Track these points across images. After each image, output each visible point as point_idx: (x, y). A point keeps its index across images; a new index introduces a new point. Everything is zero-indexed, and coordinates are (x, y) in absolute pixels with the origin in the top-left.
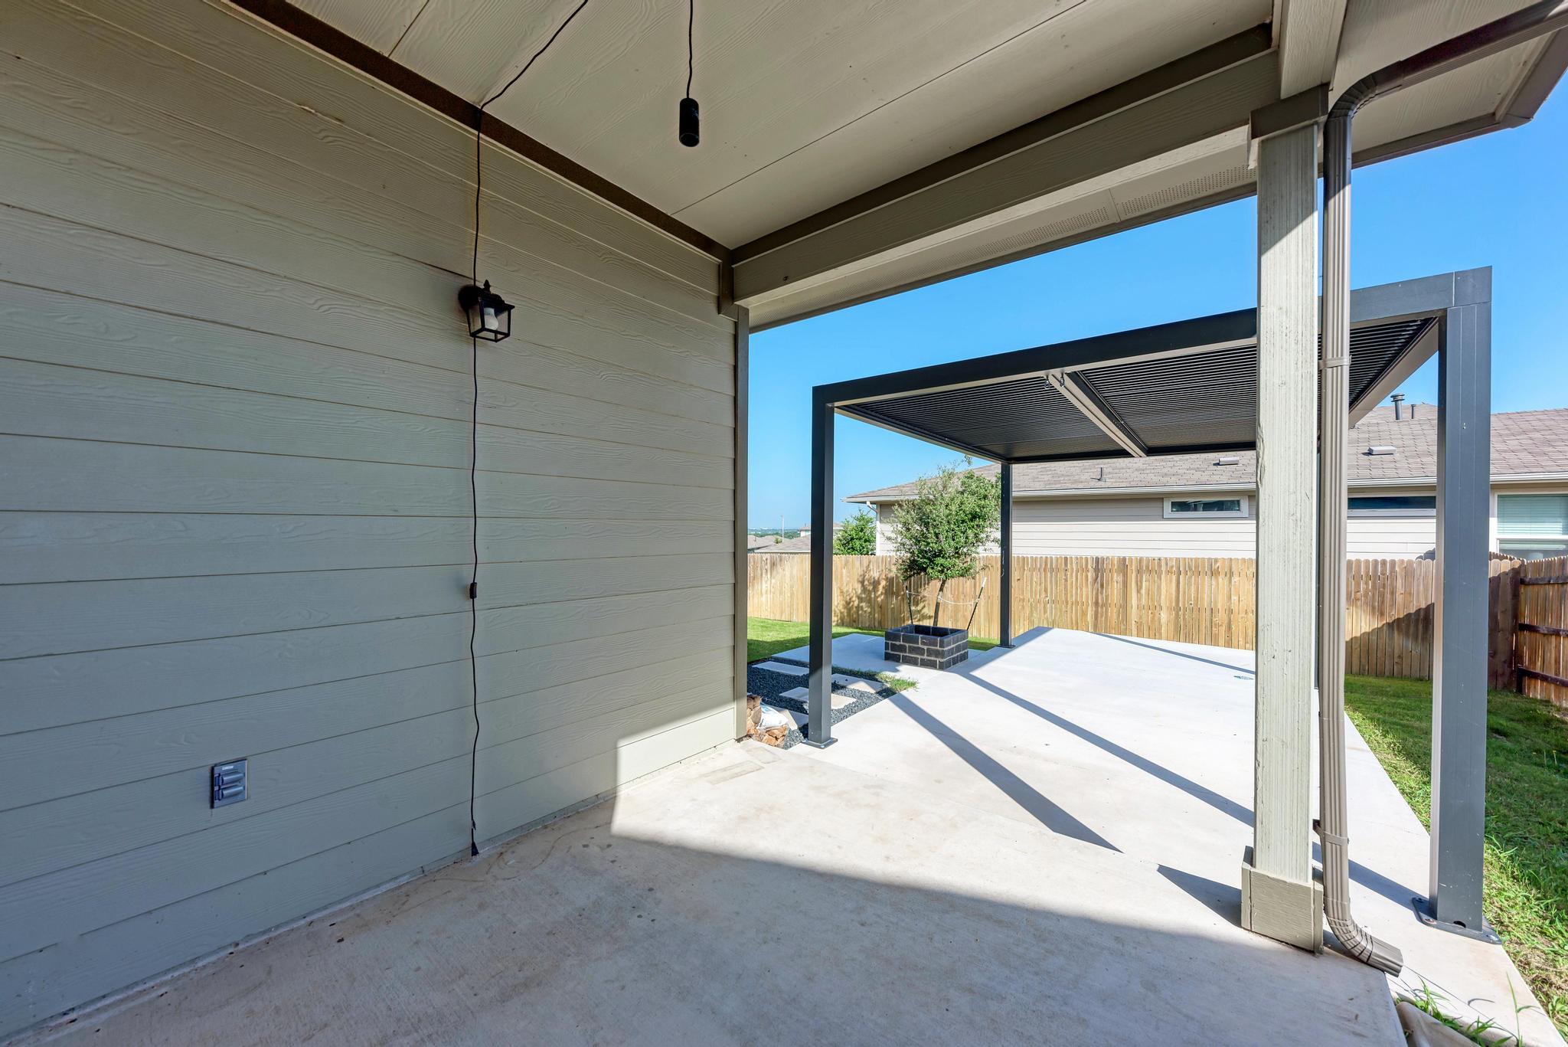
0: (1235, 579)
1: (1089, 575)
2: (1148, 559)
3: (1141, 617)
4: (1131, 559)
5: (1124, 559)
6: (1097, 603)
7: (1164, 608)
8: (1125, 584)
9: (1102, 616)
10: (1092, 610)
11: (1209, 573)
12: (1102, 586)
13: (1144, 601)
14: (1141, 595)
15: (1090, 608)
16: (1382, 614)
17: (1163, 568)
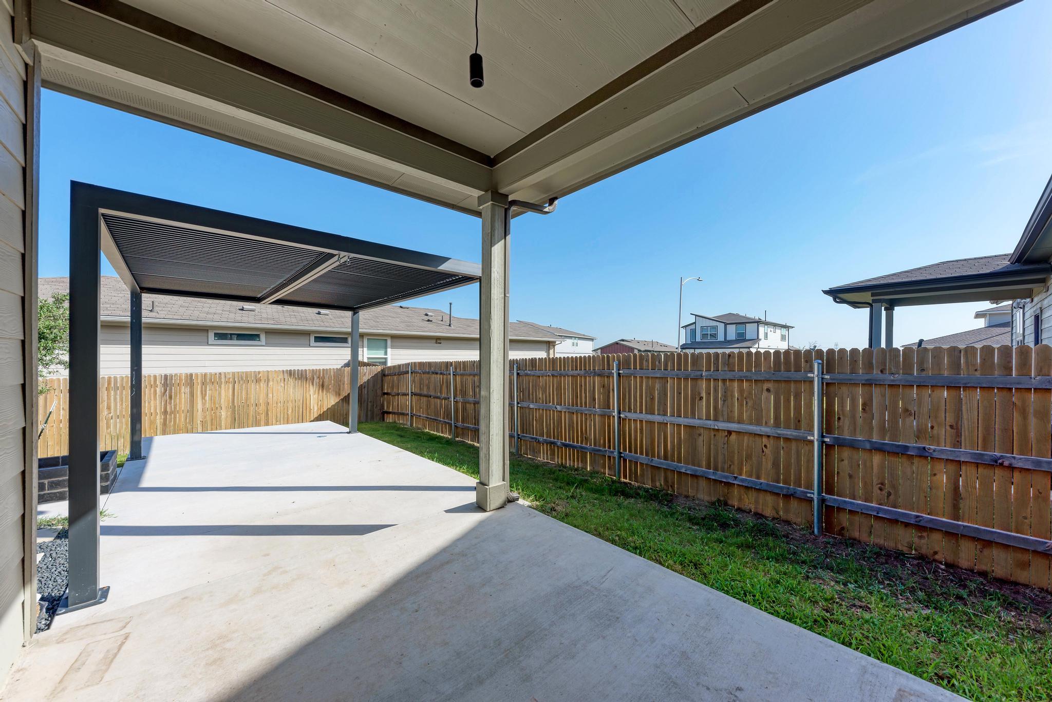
0: (271, 383)
1: (158, 390)
2: (211, 374)
3: (205, 417)
4: (197, 375)
5: (191, 375)
6: (165, 412)
7: (223, 408)
8: (192, 394)
9: (170, 422)
10: (161, 419)
11: (255, 381)
12: (171, 397)
13: (207, 405)
14: (206, 401)
15: (158, 417)
17: (223, 380)
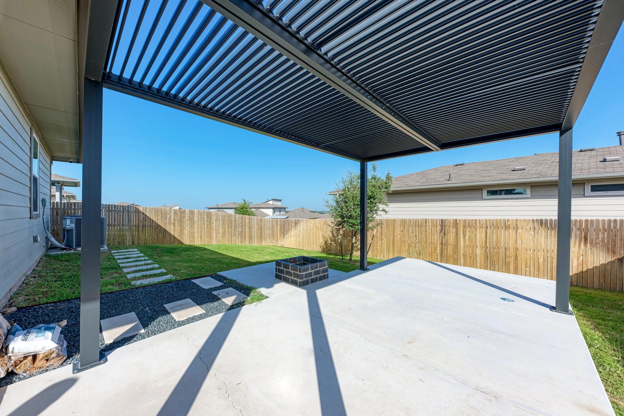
0: (520, 231)
1: (438, 228)
2: (469, 220)
3: (466, 251)
4: (460, 220)
5: (456, 220)
6: (442, 244)
7: (479, 247)
8: (457, 233)
9: (445, 251)
10: (439, 247)
11: (504, 227)
12: (445, 234)
13: (467, 243)
14: (466, 240)
15: (438, 246)
16: (614, 253)
17: (478, 225)
